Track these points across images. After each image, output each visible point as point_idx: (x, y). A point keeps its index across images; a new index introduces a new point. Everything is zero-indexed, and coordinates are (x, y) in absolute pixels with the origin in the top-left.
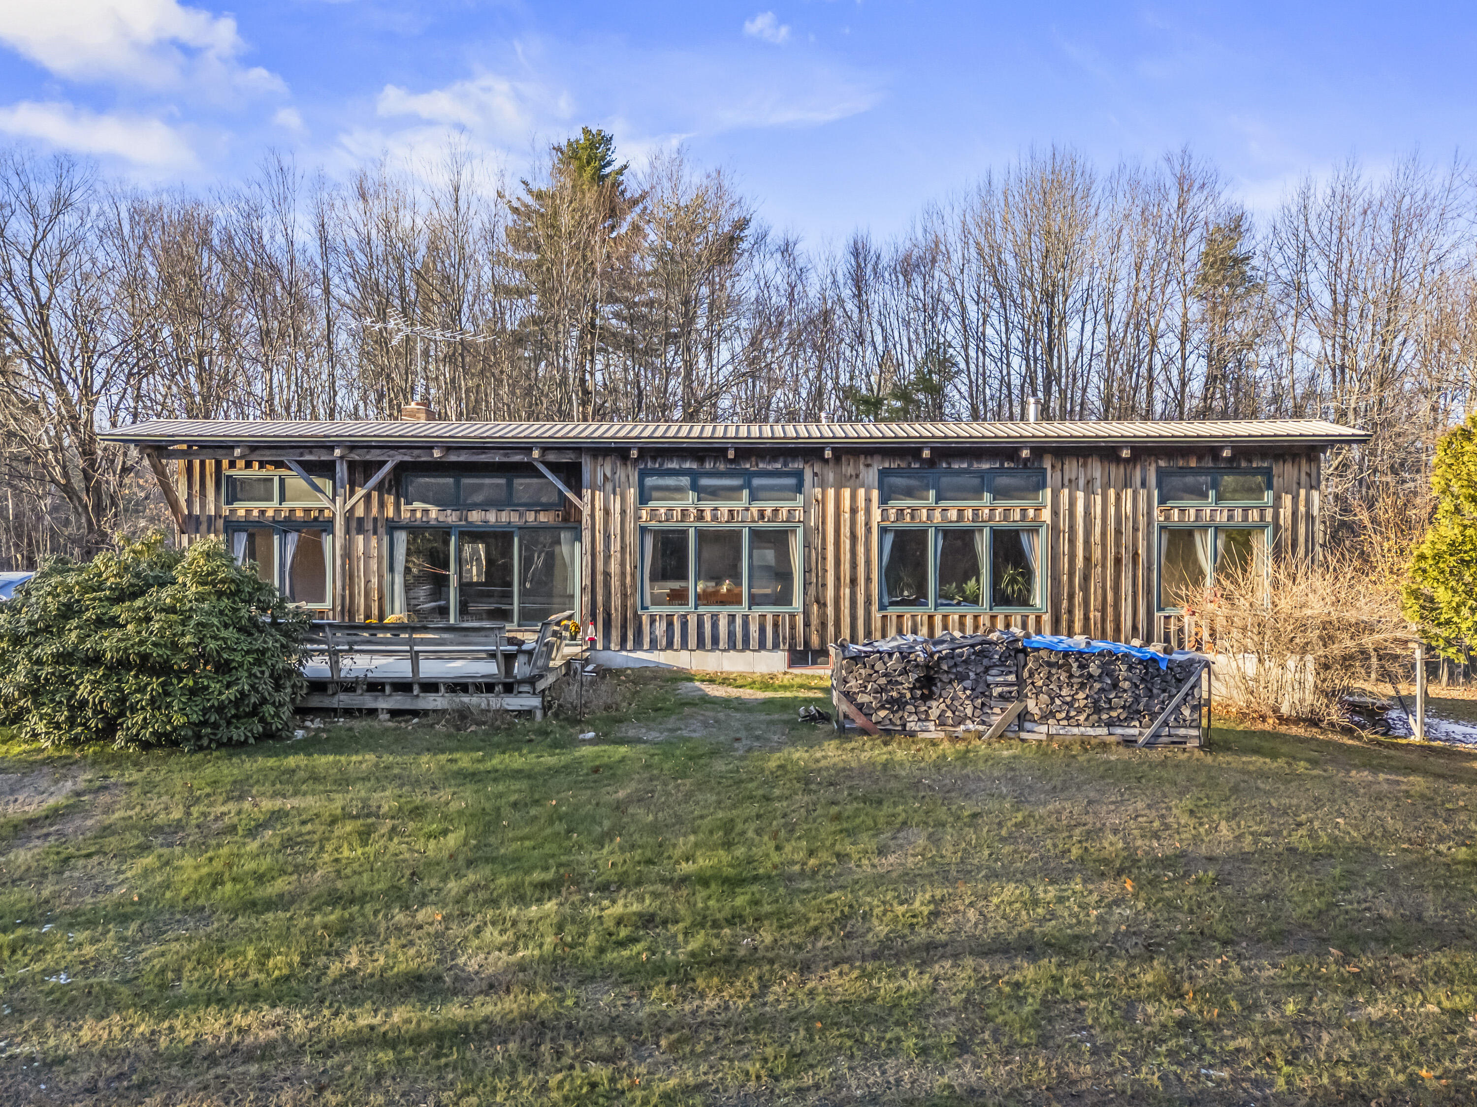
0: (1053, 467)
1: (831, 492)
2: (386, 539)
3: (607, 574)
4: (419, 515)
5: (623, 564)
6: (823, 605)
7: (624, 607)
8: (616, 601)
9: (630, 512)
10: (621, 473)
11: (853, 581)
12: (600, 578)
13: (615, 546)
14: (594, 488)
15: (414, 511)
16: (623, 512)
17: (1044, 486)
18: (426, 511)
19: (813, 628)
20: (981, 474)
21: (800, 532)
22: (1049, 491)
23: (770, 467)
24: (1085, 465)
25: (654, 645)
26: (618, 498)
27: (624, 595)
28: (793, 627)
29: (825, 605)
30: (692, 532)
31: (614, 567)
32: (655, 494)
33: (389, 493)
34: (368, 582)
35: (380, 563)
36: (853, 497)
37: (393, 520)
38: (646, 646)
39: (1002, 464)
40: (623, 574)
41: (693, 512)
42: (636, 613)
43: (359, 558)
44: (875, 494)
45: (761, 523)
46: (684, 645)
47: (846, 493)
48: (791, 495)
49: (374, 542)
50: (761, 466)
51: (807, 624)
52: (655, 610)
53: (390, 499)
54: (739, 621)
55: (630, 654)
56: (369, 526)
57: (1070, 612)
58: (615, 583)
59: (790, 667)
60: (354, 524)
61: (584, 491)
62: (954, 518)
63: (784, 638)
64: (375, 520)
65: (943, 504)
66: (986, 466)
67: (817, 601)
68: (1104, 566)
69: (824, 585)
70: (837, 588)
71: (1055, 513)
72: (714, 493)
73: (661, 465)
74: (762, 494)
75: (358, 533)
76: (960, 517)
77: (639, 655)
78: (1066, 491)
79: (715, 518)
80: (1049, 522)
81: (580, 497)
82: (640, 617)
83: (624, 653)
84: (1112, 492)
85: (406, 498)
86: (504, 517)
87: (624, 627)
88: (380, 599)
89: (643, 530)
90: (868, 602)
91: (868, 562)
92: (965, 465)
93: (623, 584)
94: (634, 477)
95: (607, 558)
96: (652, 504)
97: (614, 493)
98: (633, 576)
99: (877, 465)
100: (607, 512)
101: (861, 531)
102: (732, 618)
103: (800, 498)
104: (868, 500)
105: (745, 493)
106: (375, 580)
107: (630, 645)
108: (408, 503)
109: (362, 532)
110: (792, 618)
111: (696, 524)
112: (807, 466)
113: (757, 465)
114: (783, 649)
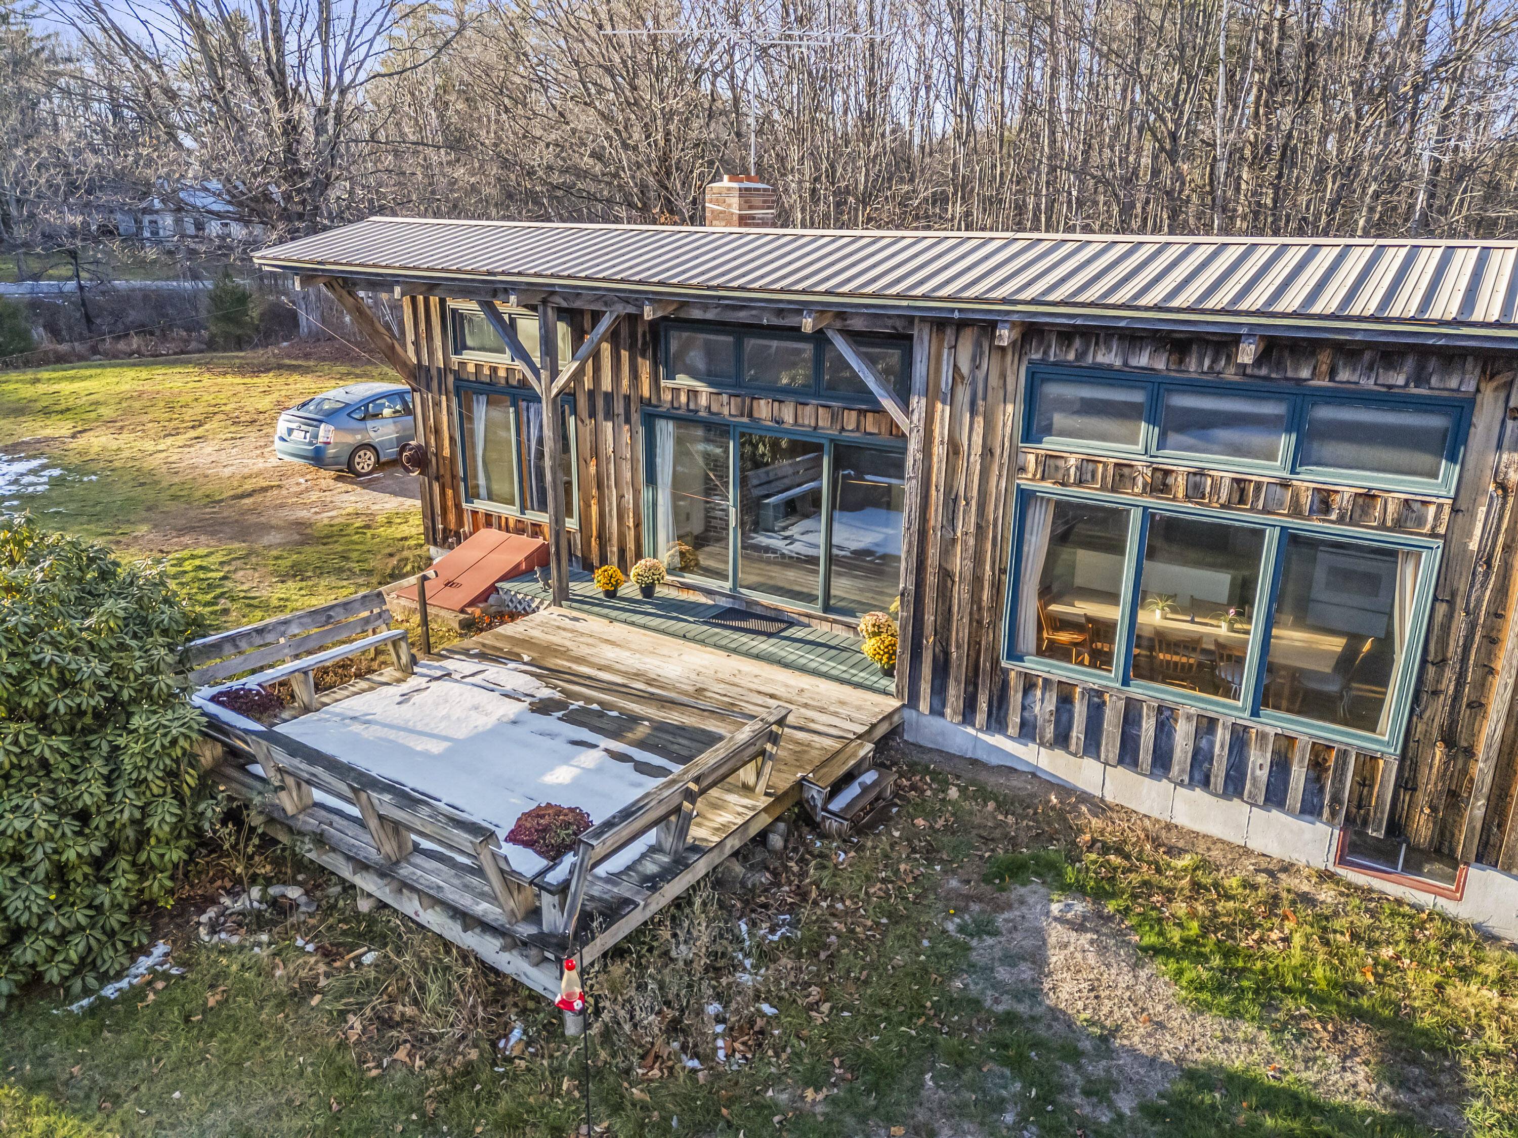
2: (641, 430)
3: (946, 575)
4: (683, 398)
5: (978, 559)
6: (1462, 753)
7: (975, 644)
8: (960, 631)
9: (1001, 456)
10: (990, 365)
12: (931, 579)
13: (966, 524)
14: (932, 394)
15: (676, 391)
16: (988, 452)
18: (693, 393)
19: (1422, 798)
21: (1430, 561)
23: (1368, 383)
25: (1028, 731)
26: (980, 421)
27: (976, 623)
28: (1365, 782)
29: (1469, 753)
30: (1135, 519)
31: (959, 563)
32: (1059, 420)
33: (643, 356)
34: (621, 497)
35: (634, 470)
37: (649, 403)
38: (1013, 730)
40: (977, 580)
41: (1144, 474)
42: (996, 662)
43: (608, 459)
45: (1316, 524)
46: (1092, 746)
48: (1424, 459)
49: (626, 437)
50: (1344, 375)
51: (1406, 785)
52: (1035, 665)
53: (645, 367)
54: (1222, 736)
55: (980, 735)
56: (619, 408)
58: (960, 593)
59: (1342, 861)
60: (600, 403)
61: (914, 400)
63: (1339, 798)
64: (627, 398)
67: (1449, 739)
69: (1478, 706)
73: (1081, 355)
74: (1330, 449)
75: (606, 419)
77: (997, 740)
79: (1195, 492)
81: (907, 410)
82: (1006, 672)
83: (970, 730)
85: (666, 366)
86: (808, 416)
87: (972, 682)
88: (637, 526)
89: (1025, 498)
93: (975, 598)
94: (1017, 380)
95: (948, 546)
96: (1051, 444)
97: (973, 412)
98: (997, 587)
100: (954, 448)
102: (1208, 725)
103: (1449, 472)
105: (1285, 443)
106: (629, 497)
107: (981, 717)
108: (670, 376)
109: (609, 415)
110: (1368, 761)
111: (1149, 501)
112: (1488, 390)
113: (1332, 373)
114: (1330, 823)
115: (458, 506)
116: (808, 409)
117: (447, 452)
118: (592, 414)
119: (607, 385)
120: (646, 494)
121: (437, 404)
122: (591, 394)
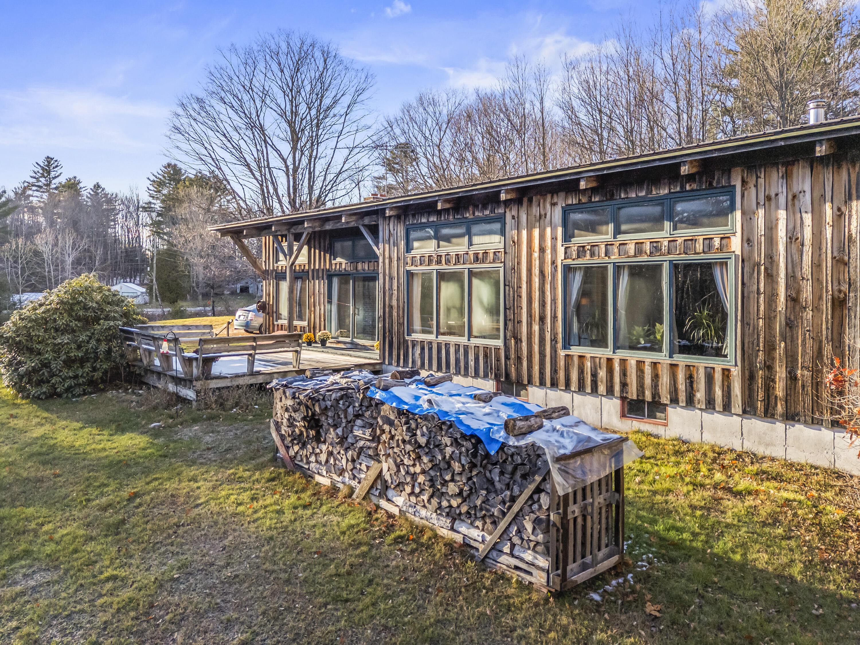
0: (744, 183)
1: (524, 233)
2: (327, 282)
3: (391, 307)
4: (338, 267)
5: (398, 300)
6: (518, 340)
7: (399, 332)
8: (395, 328)
9: (402, 259)
10: (398, 229)
11: (542, 319)
12: (387, 311)
13: (395, 287)
14: (385, 242)
15: (336, 264)
16: (398, 258)
17: (732, 208)
18: (341, 264)
19: (512, 362)
20: (659, 201)
21: (502, 272)
22: (738, 214)
23: (482, 215)
24: (787, 176)
25: (414, 364)
26: (396, 248)
27: (399, 325)
28: (498, 360)
29: (520, 340)
30: (434, 274)
31: (394, 303)
32: (415, 243)
33: (327, 253)
34: (320, 310)
35: (324, 298)
36: (542, 237)
37: (329, 271)
38: (410, 365)
39: (682, 187)
40: (398, 307)
41: (435, 258)
42: (404, 338)
43: (317, 295)
44: (560, 231)
45: (475, 266)
46: (430, 366)
47: (536, 232)
49: (322, 285)
50: (476, 214)
51: (507, 358)
53: (328, 257)
54: (462, 351)
55: (402, 369)
56: (320, 274)
57: (769, 367)
58: (395, 313)
60: (315, 274)
61: (380, 245)
62: (632, 252)
63: (491, 368)
64: (323, 270)
65: (621, 237)
66: (664, 191)
67: (515, 337)
68: (816, 309)
69: (520, 322)
70: (530, 325)
71: (747, 241)
72: (448, 239)
73: (417, 220)
74: (477, 239)
75: (317, 280)
76: (639, 251)
78: (761, 212)
79: (447, 261)
80: (738, 252)
82: (407, 341)
83: (399, 368)
84: (828, 210)
85: (334, 255)
87: (399, 348)
88: (325, 320)
89: (410, 275)
90: (554, 340)
91: (554, 301)
92: (643, 194)
93: (398, 314)
94: (404, 232)
95: (391, 296)
96: (413, 252)
97: (394, 246)
98: (403, 309)
99: (561, 202)
100: (390, 259)
101: (548, 269)
102: (458, 348)
103: (503, 240)
104: (554, 239)
105: (466, 239)
108: (334, 259)
109: (318, 278)
110: (497, 349)
111: (437, 267)
112: (508, 211)
113: (474, 214)
114: (491, 379)
115: (273, 324)
116: (372, 263)
117: (271, 303)
118: (313, 279)
119: (317, 267)
120: (328, 306)
121: (270, 284)
122: (313, 270)
